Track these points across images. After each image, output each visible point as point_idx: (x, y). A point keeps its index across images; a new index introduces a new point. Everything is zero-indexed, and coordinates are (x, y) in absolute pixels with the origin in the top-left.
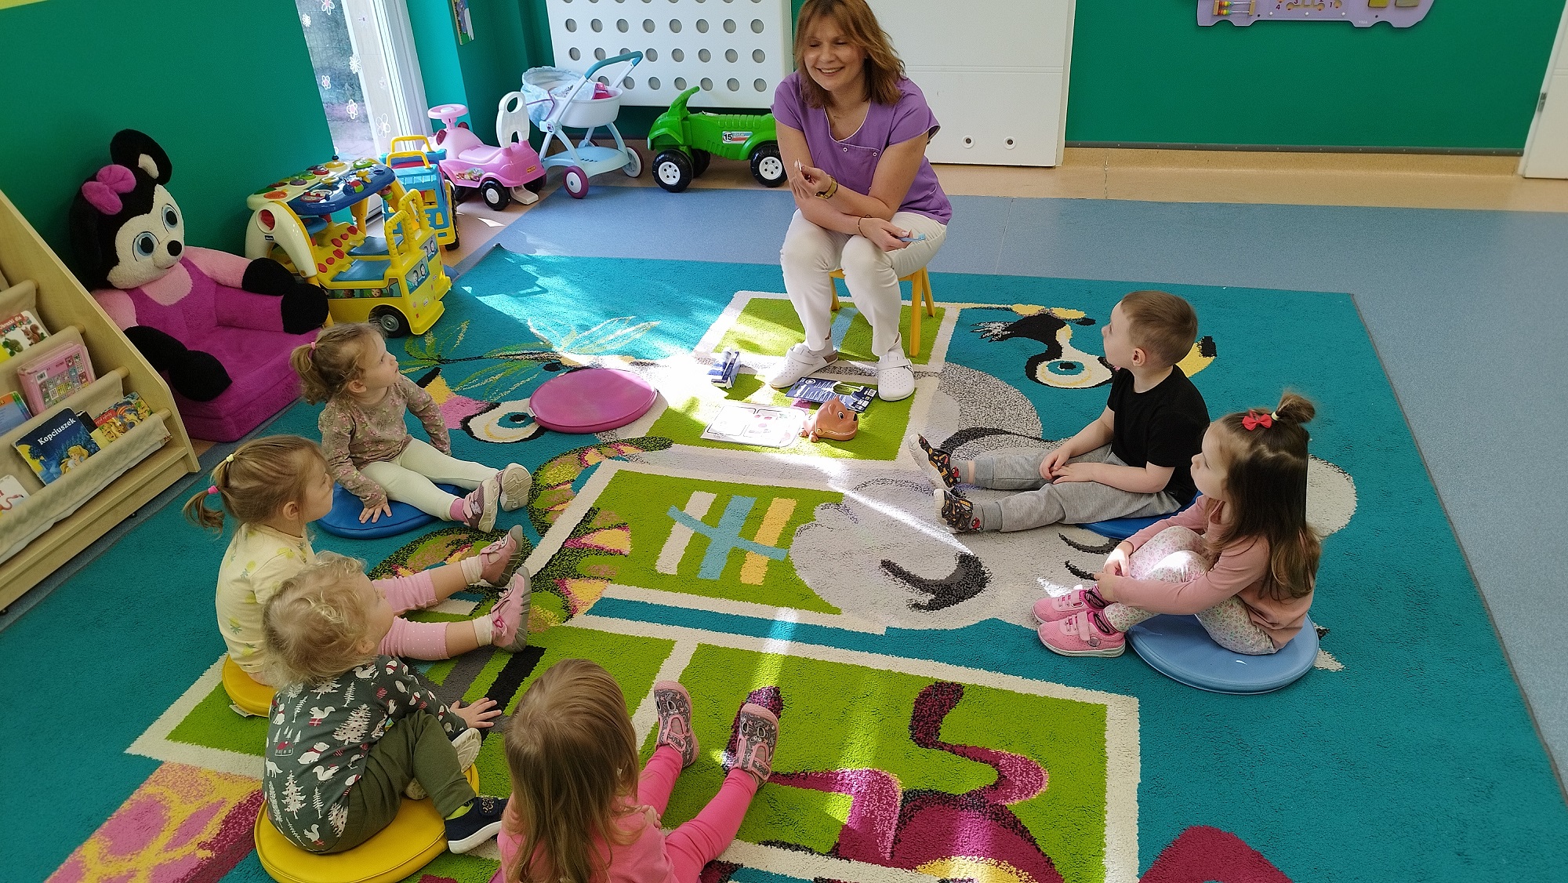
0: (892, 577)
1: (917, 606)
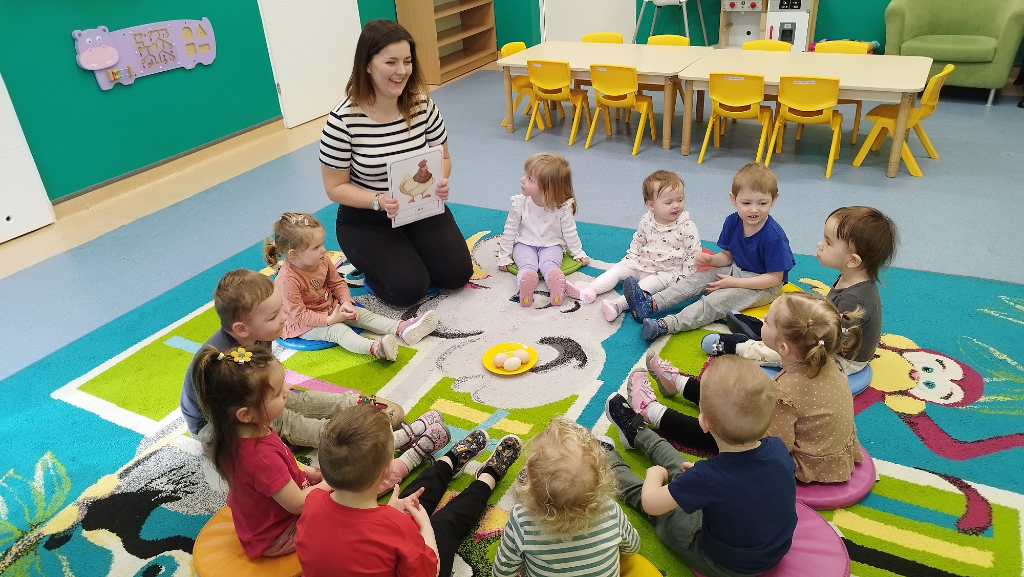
1: (581, 366)
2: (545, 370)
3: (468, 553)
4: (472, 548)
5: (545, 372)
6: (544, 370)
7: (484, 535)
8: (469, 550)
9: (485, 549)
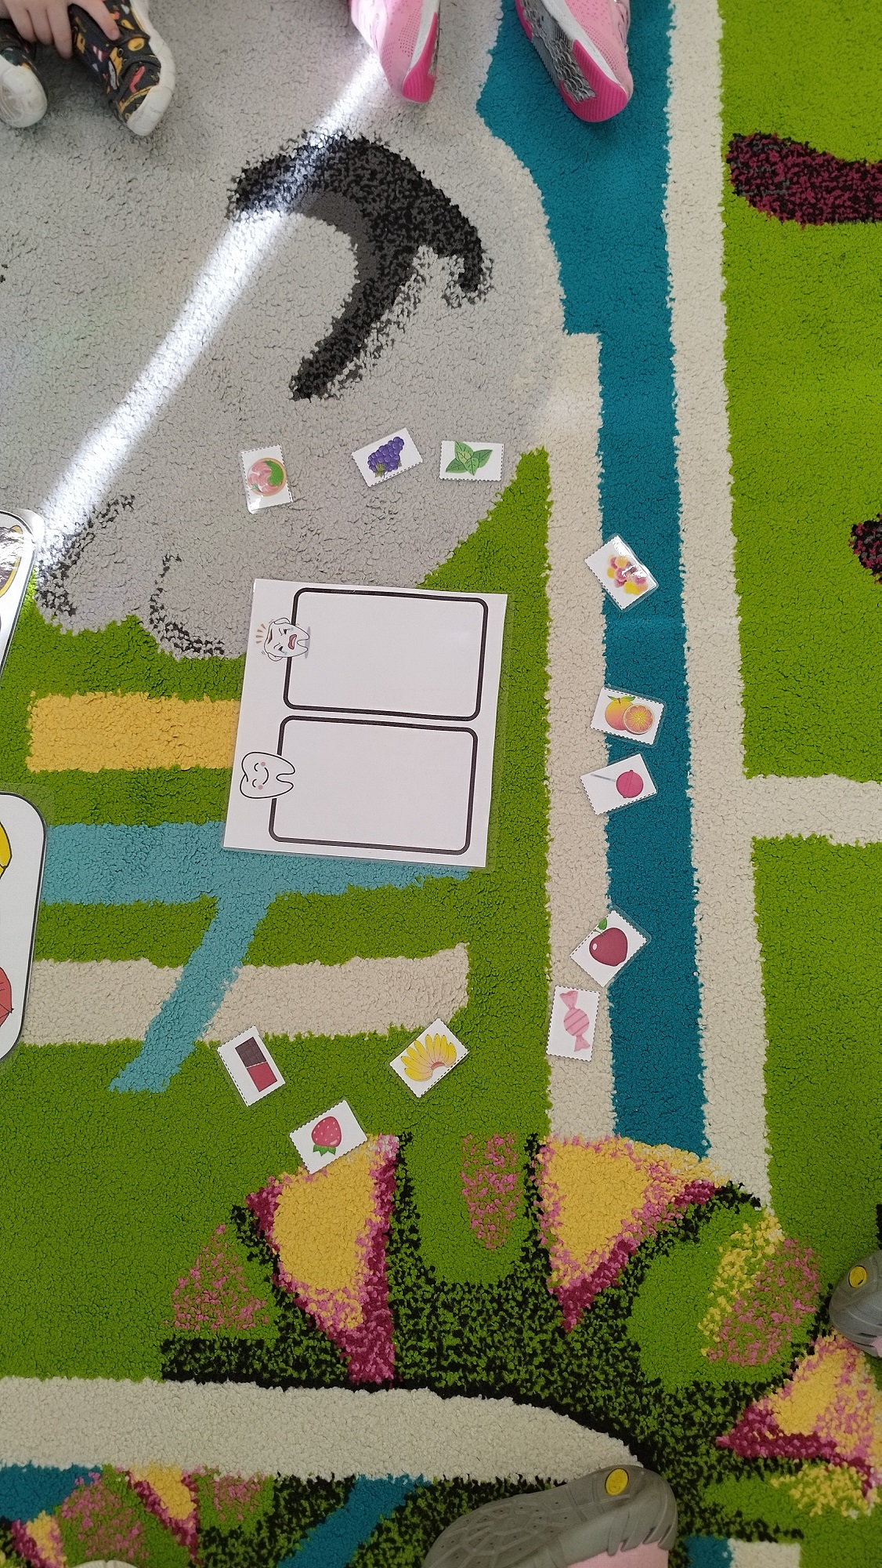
0: (364, 358)
1: (471, 280)
2: (351, 366)
3: (576, 1388)
4: (577, 1357)
5: (354, 375)
6: (342, 365)
7: (585, 1286)
8: (572, 1373)
9: (621, 1345)
